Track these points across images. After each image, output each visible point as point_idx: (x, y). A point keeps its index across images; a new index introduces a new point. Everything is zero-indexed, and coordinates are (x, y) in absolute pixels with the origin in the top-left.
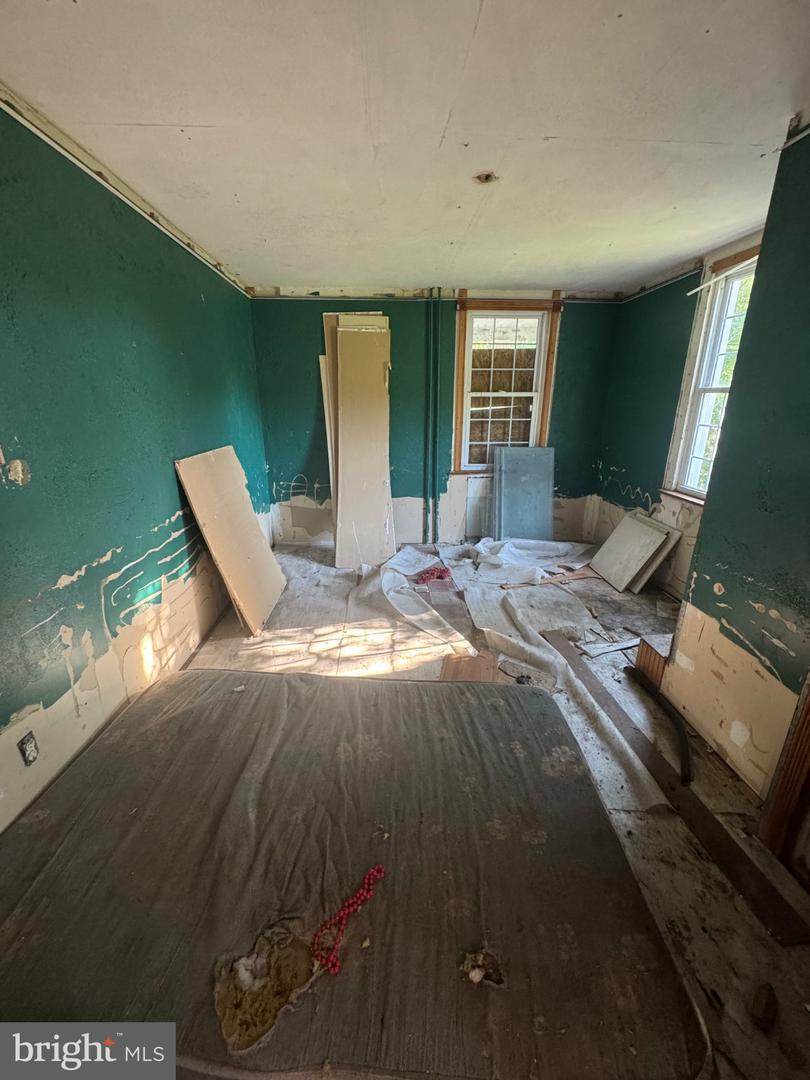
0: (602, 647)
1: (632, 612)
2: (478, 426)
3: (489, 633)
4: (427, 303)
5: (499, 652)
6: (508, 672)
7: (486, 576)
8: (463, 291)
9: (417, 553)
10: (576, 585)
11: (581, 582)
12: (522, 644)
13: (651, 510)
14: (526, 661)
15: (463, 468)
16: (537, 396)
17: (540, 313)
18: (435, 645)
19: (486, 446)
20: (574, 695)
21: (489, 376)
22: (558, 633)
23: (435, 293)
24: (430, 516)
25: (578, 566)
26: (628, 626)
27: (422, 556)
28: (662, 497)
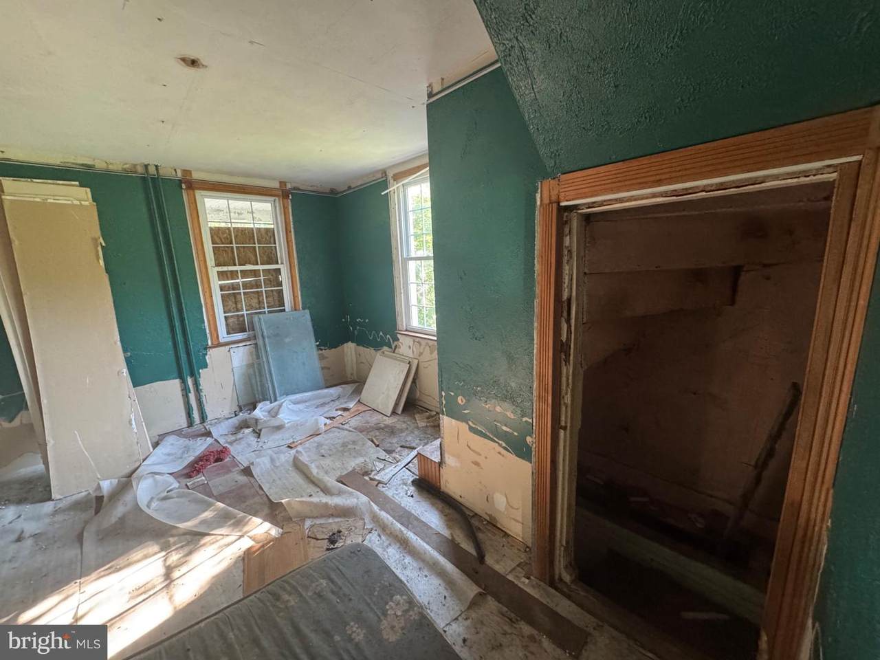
0: (390, 471)
1: (402, 431)
2: (230, 298)
3: (289, 503)
4: (144, 179)
5: (303, 519)
6: (318, 537)
7: (271, 441)
8: (186, 172)
9: (183, 442)
10: (354, 422)
11: (357, 418)
12: (325, 499)
13: (393, 347)
14: (332, 515)
15: (222, 340)
16: (284, 269)
17: (273, 198)
18: (228, 545)
19: (243, 315)
20: (384, 528)
21: (233, 252)
22: (353, 473)
23: (152, 170)
24: (192, 397)
25: (351, 405)
26: (404, 444)
27: (191, 443)
28: (399, 336)
